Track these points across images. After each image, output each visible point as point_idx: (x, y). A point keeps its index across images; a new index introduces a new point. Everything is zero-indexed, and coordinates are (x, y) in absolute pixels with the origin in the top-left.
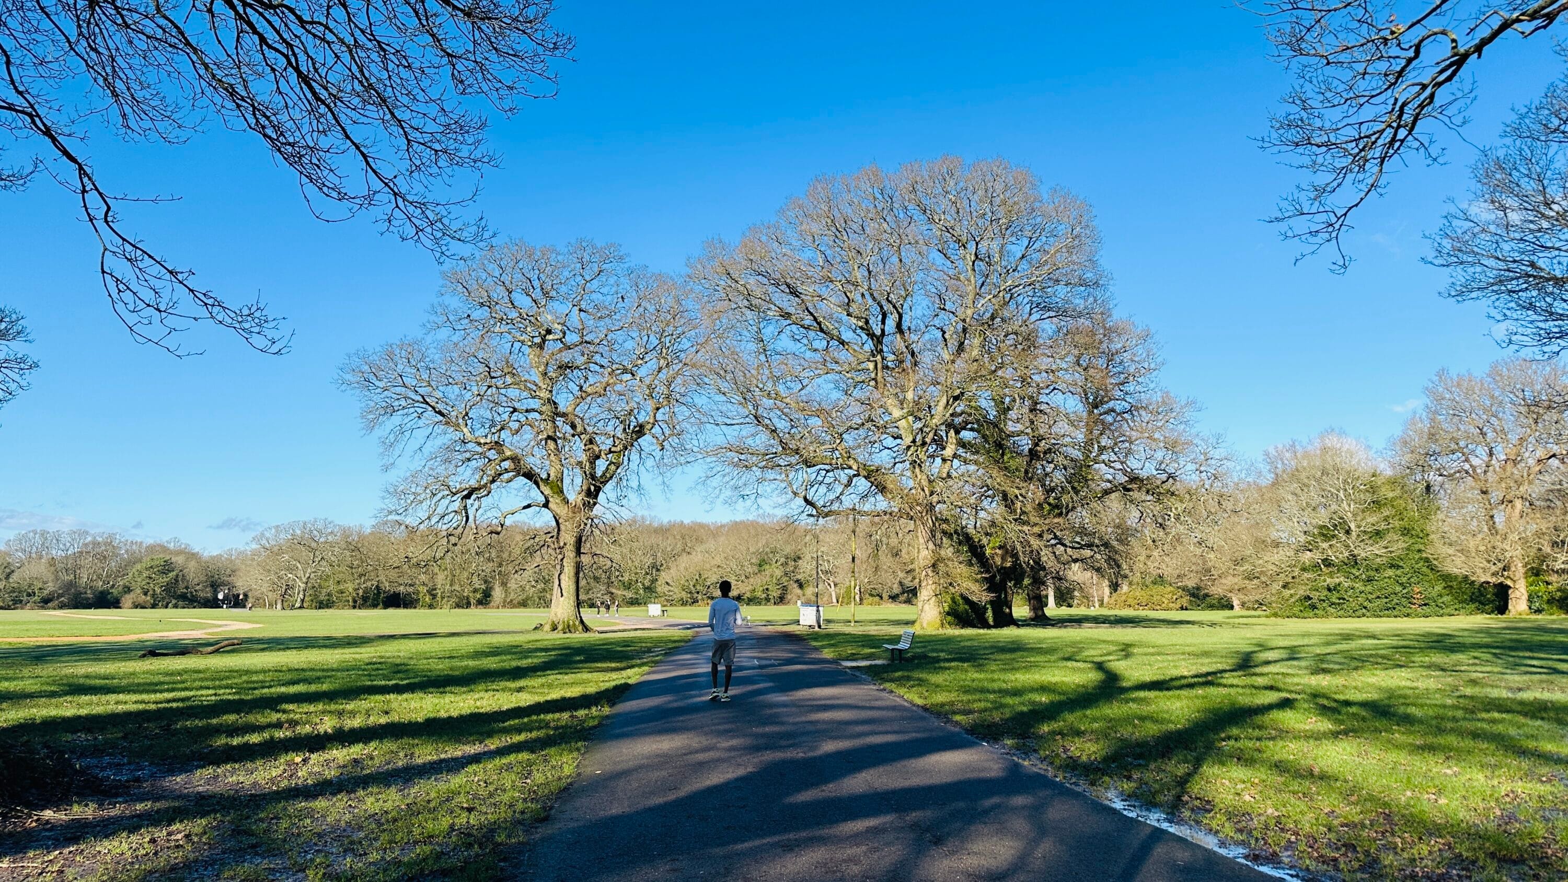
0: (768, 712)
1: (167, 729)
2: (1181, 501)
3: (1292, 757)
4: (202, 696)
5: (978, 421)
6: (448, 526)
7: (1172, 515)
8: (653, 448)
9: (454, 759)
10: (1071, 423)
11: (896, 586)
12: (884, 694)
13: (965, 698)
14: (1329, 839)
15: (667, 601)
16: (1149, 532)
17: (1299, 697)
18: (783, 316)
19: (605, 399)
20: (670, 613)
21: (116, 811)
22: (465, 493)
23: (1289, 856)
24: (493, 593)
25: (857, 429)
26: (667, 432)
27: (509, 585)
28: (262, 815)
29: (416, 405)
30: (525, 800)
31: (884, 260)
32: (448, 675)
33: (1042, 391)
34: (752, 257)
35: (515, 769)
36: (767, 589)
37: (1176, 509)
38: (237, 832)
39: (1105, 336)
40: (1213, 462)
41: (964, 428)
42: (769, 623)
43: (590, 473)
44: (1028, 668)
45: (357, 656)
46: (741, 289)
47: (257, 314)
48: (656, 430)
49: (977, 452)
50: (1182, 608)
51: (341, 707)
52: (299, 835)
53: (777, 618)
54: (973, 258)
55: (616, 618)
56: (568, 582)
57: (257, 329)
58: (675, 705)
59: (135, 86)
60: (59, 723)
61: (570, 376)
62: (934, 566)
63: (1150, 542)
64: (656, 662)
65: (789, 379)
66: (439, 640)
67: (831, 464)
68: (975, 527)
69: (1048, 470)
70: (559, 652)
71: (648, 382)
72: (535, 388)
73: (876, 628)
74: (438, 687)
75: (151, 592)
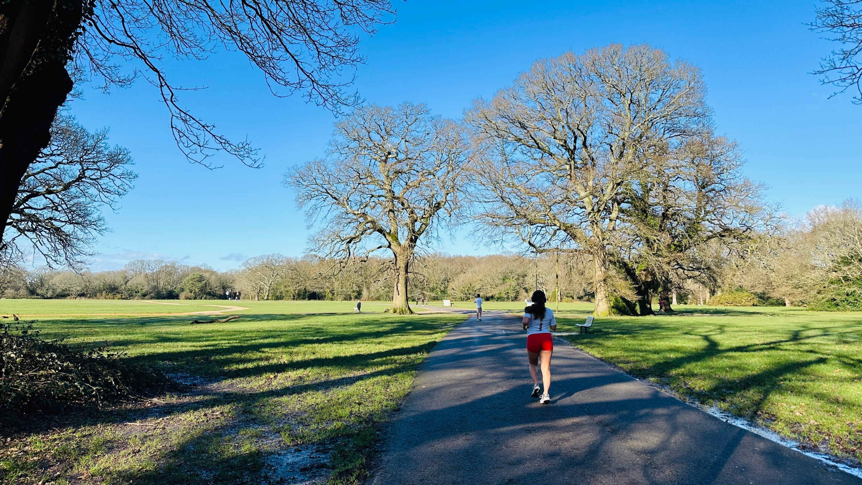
0: (513, 359)
1: (207, 359)
2: (755, 242)
3: (825, 391)
4: (222, 343)
5: (632, 197)
6: (340, 257)
7: (749, 250)
8: (446, 215)
9: (350, 378)
10: (688, 197)
11: (581, 292)
12: (578, 351)
13: (626, 354)
14: (850, 439)
15: (453, 298)
16: (734, 260)
17: (829, 357)
18: (517, 140)
19: (419, 189)
20: (455, 305)
21: (186, 400)
22: (348, 240)
23: (824, 448)
24: (363, 293)
25: (559, 203)
26: (453, 206)
27: (370, 289)
28: (257, 404)
29: (323, 194)
30: (387, 400)
31: (576, 106)
32: (343, 335)
33: (670, 179)
34: (499, 108)
35: (381, 384)
36: (508, 293)
37: (752, 247)
38: (245, 412)
39: (709, 146)
40: (775, 219)
41: (623, 202)
42: (510, 311)
43: (412, 229)
44: (662, 339)
45: (297, 324)
46: (493, 126)
47: (247, 147)
48: (447, 205)
49: (631, 215)
50: (754, 305)
51: (291, 350)
52: (275, 414)
53: (514, 309)
54: (629, 102)
55: (426, 307)
56: (401, 287)
57: (246, 155)
58: (462, 353)
59: (181, 30)
60: (156, 356)
61: (400, 177)
62: (605, 280)
63: (735, 267)
64: (450, 331)
65: (520, 176)
66: (337, 316)
67: (544, 223)
68: (629, 259)
69: (674, 225)
70: (399, 324)
71: (442, 180)
72: (382, 184)
73: (571, 315)
74: (339, 341)
75: (194, 291)
